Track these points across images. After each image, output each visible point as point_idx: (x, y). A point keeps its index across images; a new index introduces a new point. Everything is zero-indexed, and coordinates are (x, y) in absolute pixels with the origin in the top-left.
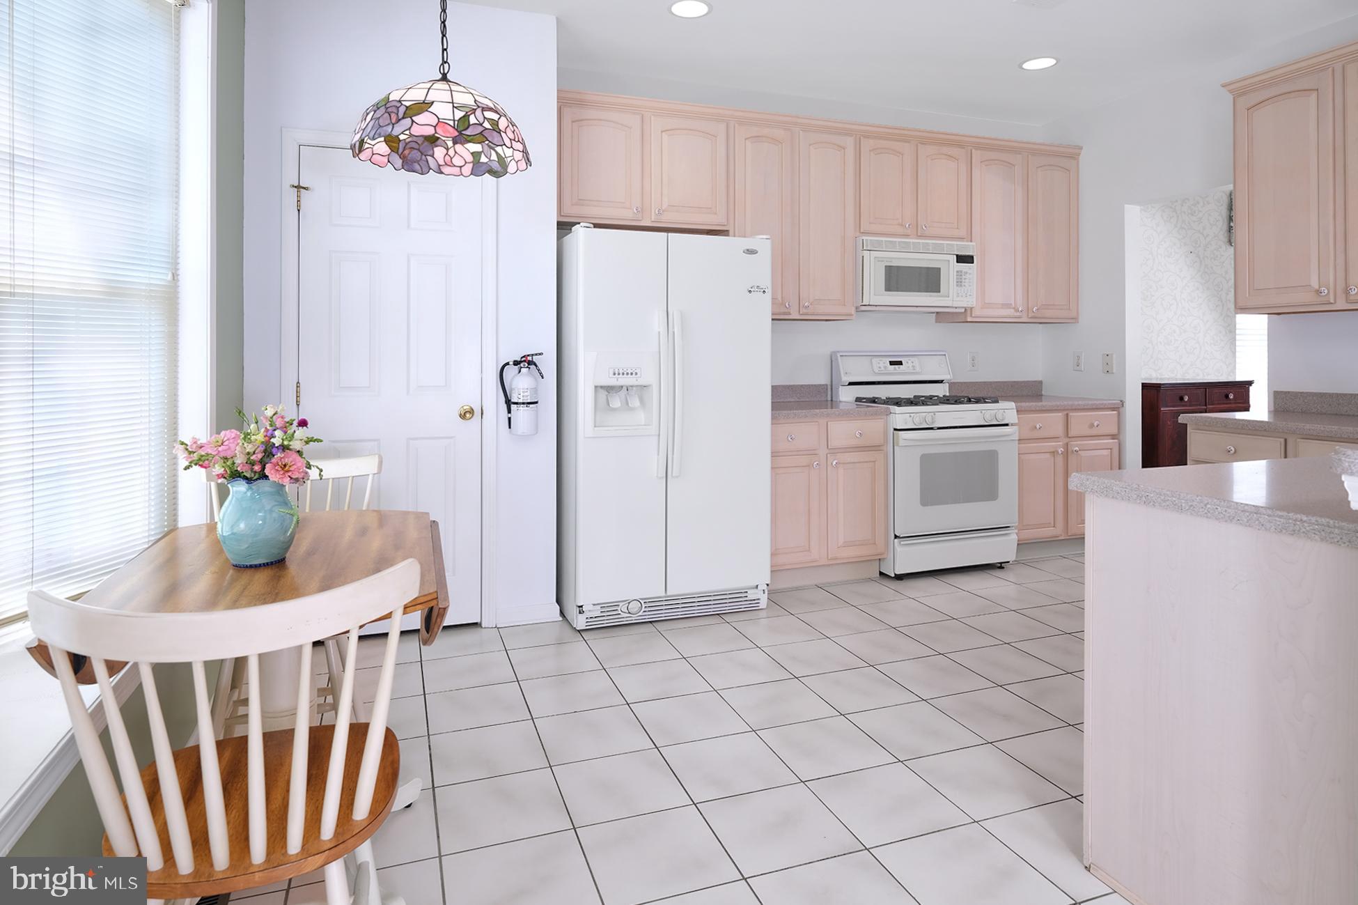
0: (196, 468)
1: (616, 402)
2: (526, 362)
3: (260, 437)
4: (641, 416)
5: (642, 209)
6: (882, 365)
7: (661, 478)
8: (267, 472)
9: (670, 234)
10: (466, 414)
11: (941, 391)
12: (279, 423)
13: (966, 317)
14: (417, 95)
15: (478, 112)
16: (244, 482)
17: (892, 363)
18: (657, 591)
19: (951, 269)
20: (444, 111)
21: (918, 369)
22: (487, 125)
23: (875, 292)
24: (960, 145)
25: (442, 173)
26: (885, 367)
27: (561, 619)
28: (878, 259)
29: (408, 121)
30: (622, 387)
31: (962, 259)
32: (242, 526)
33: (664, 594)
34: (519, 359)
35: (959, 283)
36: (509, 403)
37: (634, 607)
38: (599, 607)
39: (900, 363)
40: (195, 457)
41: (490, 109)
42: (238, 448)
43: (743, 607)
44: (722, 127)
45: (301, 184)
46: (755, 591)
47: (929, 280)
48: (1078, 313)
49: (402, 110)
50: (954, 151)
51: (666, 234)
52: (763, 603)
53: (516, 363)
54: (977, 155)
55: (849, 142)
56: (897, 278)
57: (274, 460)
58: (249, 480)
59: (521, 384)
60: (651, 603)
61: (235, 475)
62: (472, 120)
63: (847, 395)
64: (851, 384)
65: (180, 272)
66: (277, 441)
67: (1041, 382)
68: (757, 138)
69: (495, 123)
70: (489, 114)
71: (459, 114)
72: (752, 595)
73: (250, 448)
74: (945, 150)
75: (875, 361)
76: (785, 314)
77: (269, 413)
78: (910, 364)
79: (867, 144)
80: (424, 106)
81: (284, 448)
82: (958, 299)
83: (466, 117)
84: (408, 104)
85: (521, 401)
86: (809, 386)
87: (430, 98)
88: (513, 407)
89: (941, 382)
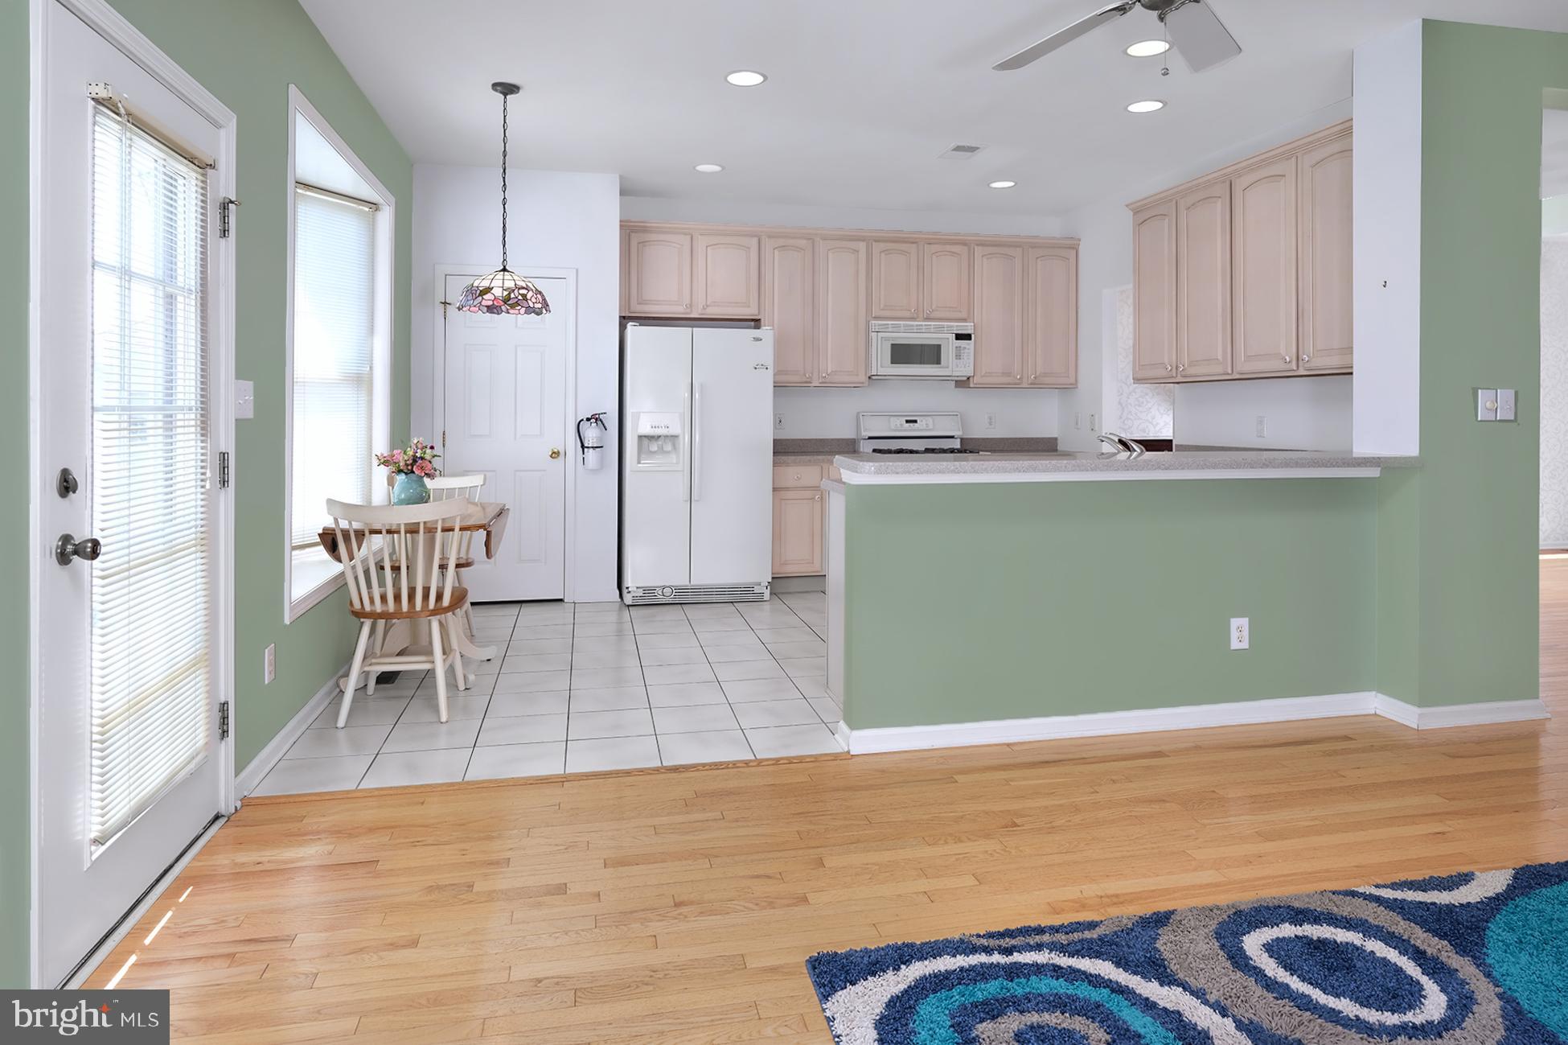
0: (382, 466)
1: (654, 447)
2: (596, 419)
3: (411, 453)
4: (673, 458)
5: (691, 305)
6: (898, 423)
7: (686, 501)
8: (414, 469)
9: (694, 329)
10: (555, 454)
11: (957, 444)
12: (420, 446)
13: (969, 384)
14: (486, 284)
15: (516, 291)
16: (403, 474)
17: (907, 421)
18: (682, 581)
19: (950, 346)
20: (498, 292)
21: (931, 427)
22: (520, 297)
23: (882, 363)
24: (964, 243)
25: (509, 313)
26: (901, 425)
27: (619, 600)
28: (887, 339)
29: (480, 298)
30: (660, 436)
31: (959, 337)
32: (403, 496)
33: (688, 583)
34: (590, 417)
35: (958, 357)
36: (583, 446)
37: (667, 591)
38: (641, 590)
39: (915, 421)
40: (382, 461)
41: (523, 288)
42: (401, 458)
43: (751, 597)
44: (755, 241)
45: (447, 301)
46: (759, 587)
47: (930, 354)
48: (1076, 381)
49: (478, 292)
50: (956, 249)
51: (690, 329)
52: (767, 596)
53: (588, 419)
54: (978, 251)
55: (862, 246)
56: (902, 354)
57: (417, 464)
58: (406, 474)
59: (591, 434)
60: (681, 590)
61: (400, 471)
62: (512, 296)
63: (866, 447)
64: (870, 438)
65: (374, 365)
66: (418, 455)
67: (1056, 439)
68: (783, 247)
69: (524, 296)
70: (522, 291)
71: (506, 293)
72: (757, 590)
73: (406, 458)
74: (948, 248)
75: (892, 419)
76: (806, 382)
77: (415, 442)
78: (924, 422)
79: (877, 248)
80: (488, 290)
81: (422, 458)
82: (958, 369)
83: (509, 294)
84: (481, 289)
85: (590, 445)
86: (838, 440)
87: (492, 285)
88: (586, 450)
89: (952, 437)
